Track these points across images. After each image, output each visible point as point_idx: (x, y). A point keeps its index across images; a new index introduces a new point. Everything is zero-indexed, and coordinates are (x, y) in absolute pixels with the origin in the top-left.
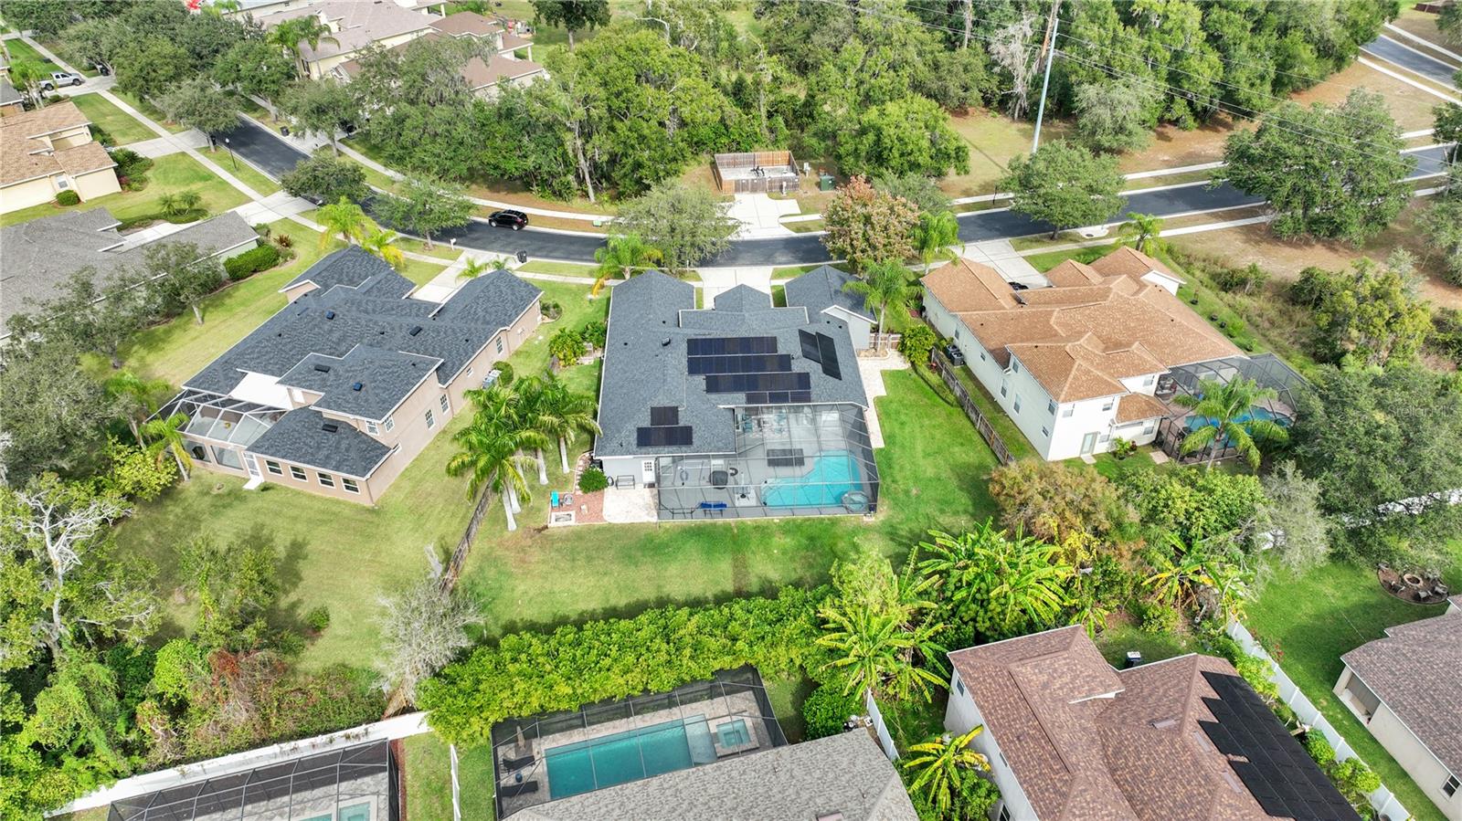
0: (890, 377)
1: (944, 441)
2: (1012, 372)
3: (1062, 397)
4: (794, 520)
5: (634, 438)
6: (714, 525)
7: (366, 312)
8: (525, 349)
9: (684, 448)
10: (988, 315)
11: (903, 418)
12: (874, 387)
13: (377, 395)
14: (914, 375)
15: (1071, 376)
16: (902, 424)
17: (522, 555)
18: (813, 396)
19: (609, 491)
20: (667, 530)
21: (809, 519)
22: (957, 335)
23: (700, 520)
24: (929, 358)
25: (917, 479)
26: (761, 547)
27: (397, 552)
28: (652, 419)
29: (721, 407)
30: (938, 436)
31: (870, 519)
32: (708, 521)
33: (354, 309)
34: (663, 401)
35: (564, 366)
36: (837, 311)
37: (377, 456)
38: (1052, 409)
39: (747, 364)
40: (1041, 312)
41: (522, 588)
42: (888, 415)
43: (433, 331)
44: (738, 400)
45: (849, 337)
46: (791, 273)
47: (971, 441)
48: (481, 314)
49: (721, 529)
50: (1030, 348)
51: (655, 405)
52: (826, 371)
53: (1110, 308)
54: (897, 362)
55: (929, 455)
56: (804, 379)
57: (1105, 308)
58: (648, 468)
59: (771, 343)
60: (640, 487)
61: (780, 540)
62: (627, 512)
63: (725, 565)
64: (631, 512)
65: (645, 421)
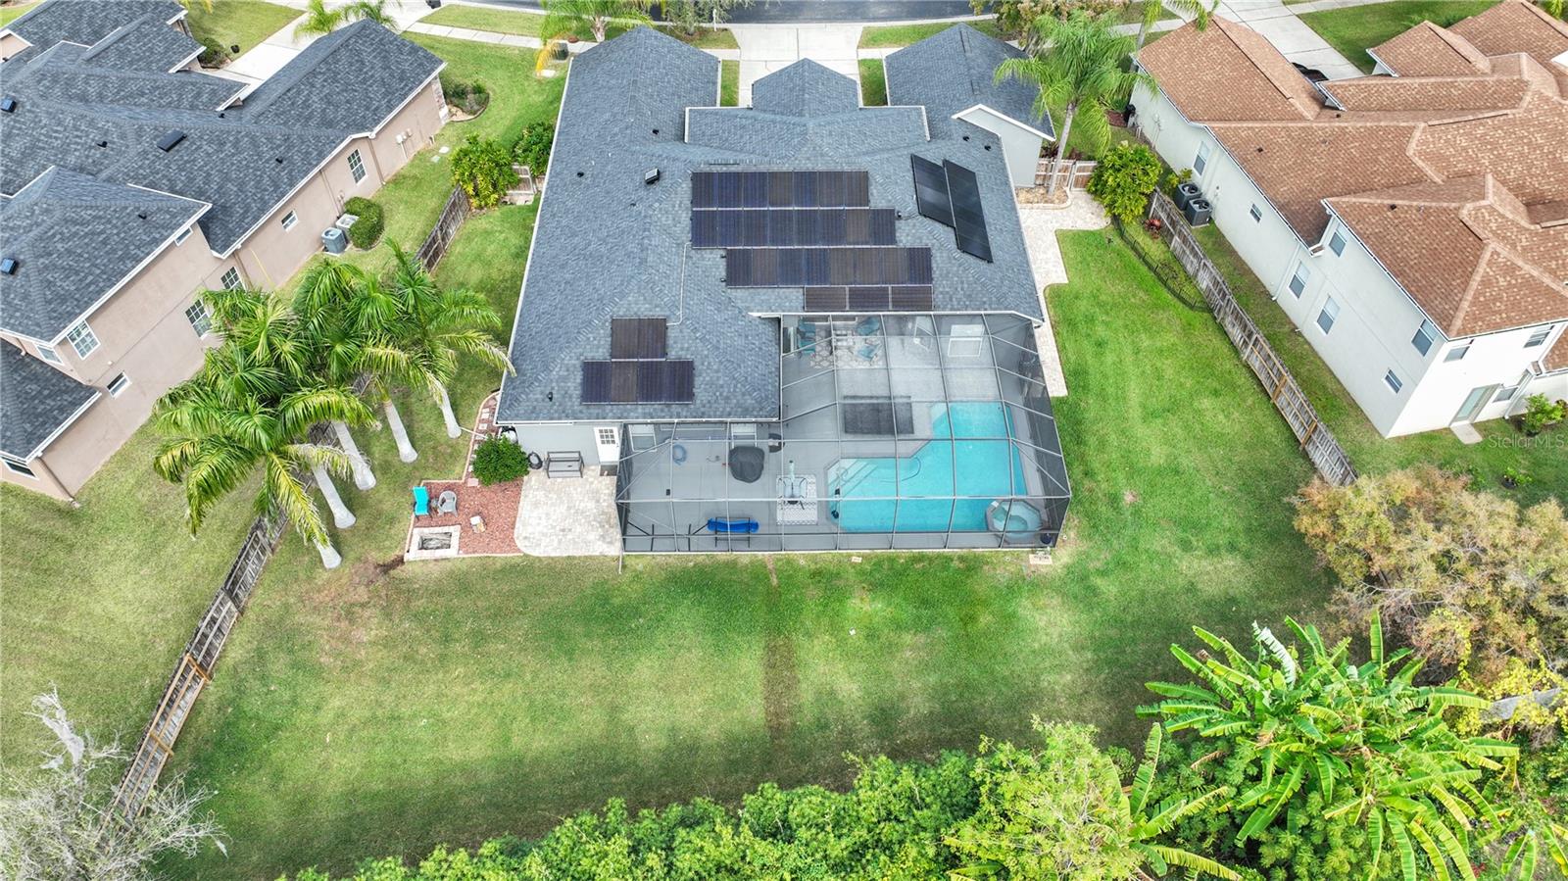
0: (1073, 243)
1: (1181, 385)
2: (1327, 253)
3: (1458, 323)
4: (892, 560)
5: (575, 383)
6: (732, 565)
7: (84, 98)
8: (416, 171)
9: (675, 408)
10: (1273, 131)
11: (1101, 331)
12: (1049, 268)
13: (50, 284)
14: (1117, 241)
15: (1477, 278)
16: (1099, 344)
17: (344, 624)
18: (938, 297)
19: (534, 480)
20: (637, 576)
21: (920, 558)
22: (1200, 164)
23: (707, 553)
24: (1147, 209)
25: (1133, 471)
26: (825, 621)
27: (98, 610)
28: (613, 345)
29: (756, 314)
30: (1169, 373)
31: (1043, 562)
32: (723, 556)
33: (57, 91)
34: (637, 306)
35: (480, 208)
36: (981, 115)
37: (61, 410)
38: (1422, 343)
39: (808, 226)
40: (1384, 129)
41: (336, 702)
42: (1072, 324)
43: (210, 142)
44: (787, 302)
45: (1004, 168)
46: (893, 37)
47: (1233, 387)
48: (317, 104)
49: (746, 578)
50: (1376, 210)
51: (621, 312)
52: (963, 245)
53: (1524, 123)
54: (1086, 215)
55: (1154, 415)
56: (920, 262)
57: (1513, 123)
58: (607, 438)
59: (859, 183)
60: (592, 472)
61: (864, 606)
62: (563, 530)
63: (749, 662)
64: (570, 530)
65: (598, 347)
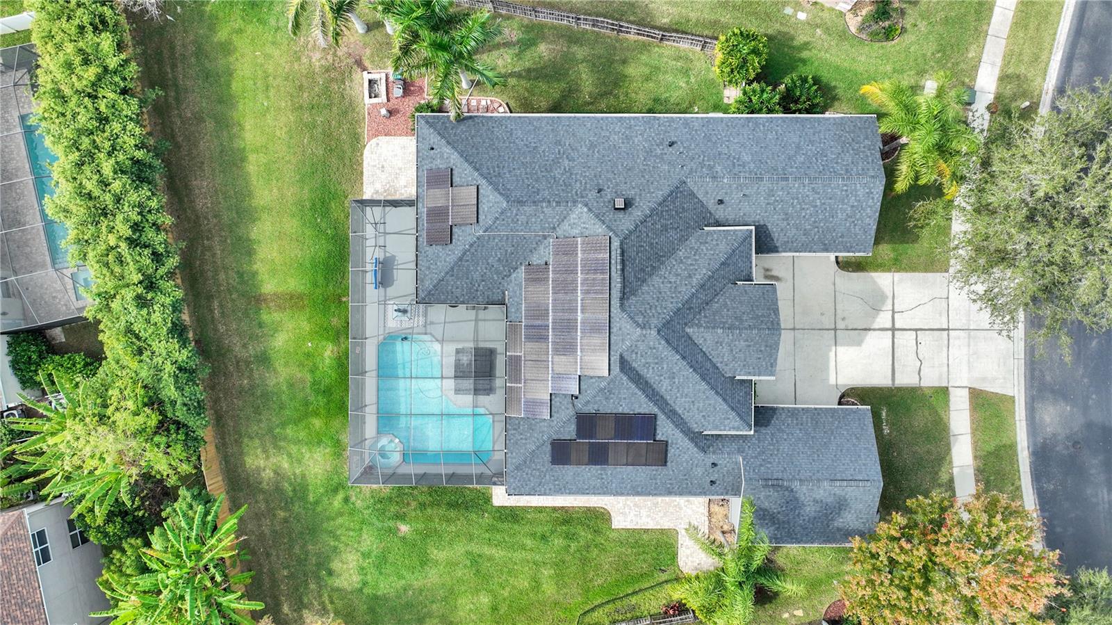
16: (544, 537)
26: (317, 329)
52: (561, 444)
55: (474, 560)
61: (329, 352)
62: (383, 167)
63: (295, 284)
64: (383, 171)
65: (460, 177)
